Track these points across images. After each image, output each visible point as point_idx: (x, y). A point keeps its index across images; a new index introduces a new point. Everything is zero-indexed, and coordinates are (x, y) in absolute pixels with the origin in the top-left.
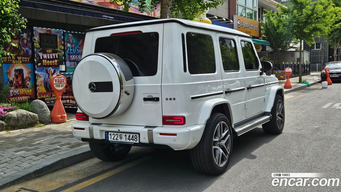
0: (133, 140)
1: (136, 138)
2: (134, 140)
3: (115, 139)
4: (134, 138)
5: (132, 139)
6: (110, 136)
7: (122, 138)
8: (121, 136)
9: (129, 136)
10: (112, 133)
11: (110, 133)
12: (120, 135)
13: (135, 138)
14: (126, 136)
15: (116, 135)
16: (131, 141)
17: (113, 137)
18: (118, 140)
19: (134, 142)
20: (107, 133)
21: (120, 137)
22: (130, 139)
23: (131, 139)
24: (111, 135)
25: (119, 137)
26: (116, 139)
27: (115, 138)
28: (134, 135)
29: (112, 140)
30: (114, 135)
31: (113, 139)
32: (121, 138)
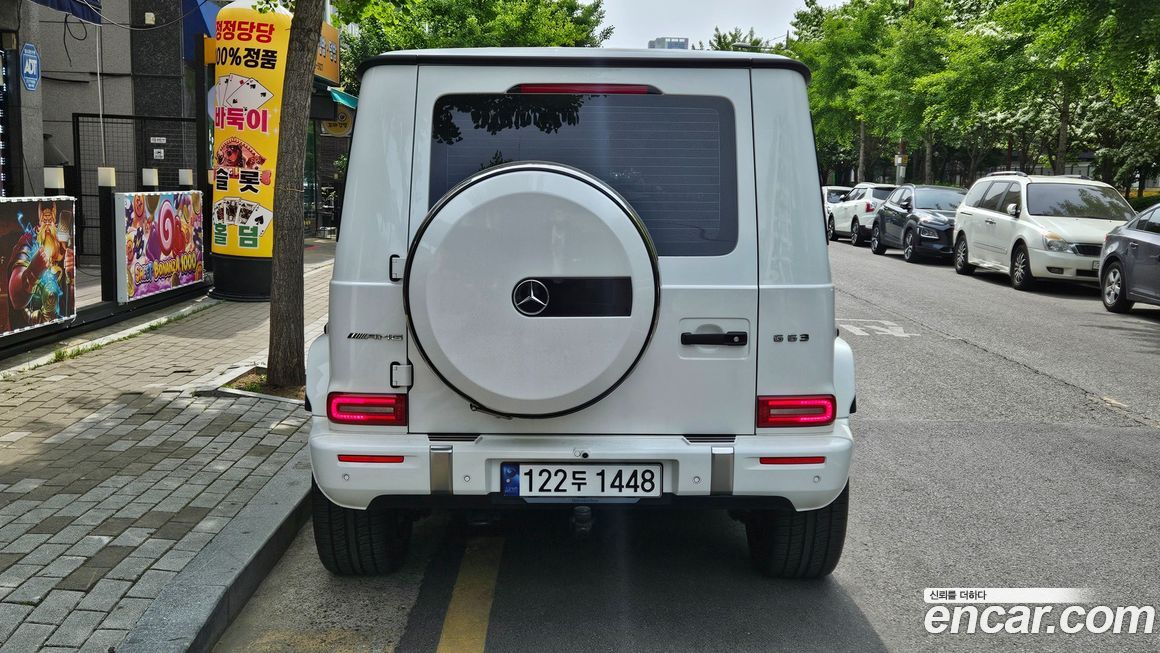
0: (635, 487)
1: (650, 481)
2: (640, 490)
3: (550, 490)
4: (640, 481)
5: (632, 483)
6: (523, 481)
7: (585, 484)
8: (577, 476)
9: (619, 475)
10: (536, 469)
11: (524, 469)
12: (574, 473)
13: (645, 481)
14: (602, 474)
15: (556, 475)
16: (628, 492)
17: (538, 481)
18: (565, 491)
19: (640, 493)
20: (510, 467)
21: (574, 478)
22: (620, 487)
23: (624, 483)
24: (530, 474)
25: (570, 479)
26: (557, 490)
27: (552, 485)
28: (640, 469)
29: (536, 492)
30: (545, 475)
31: (541, 489)
32: (579, 485)
